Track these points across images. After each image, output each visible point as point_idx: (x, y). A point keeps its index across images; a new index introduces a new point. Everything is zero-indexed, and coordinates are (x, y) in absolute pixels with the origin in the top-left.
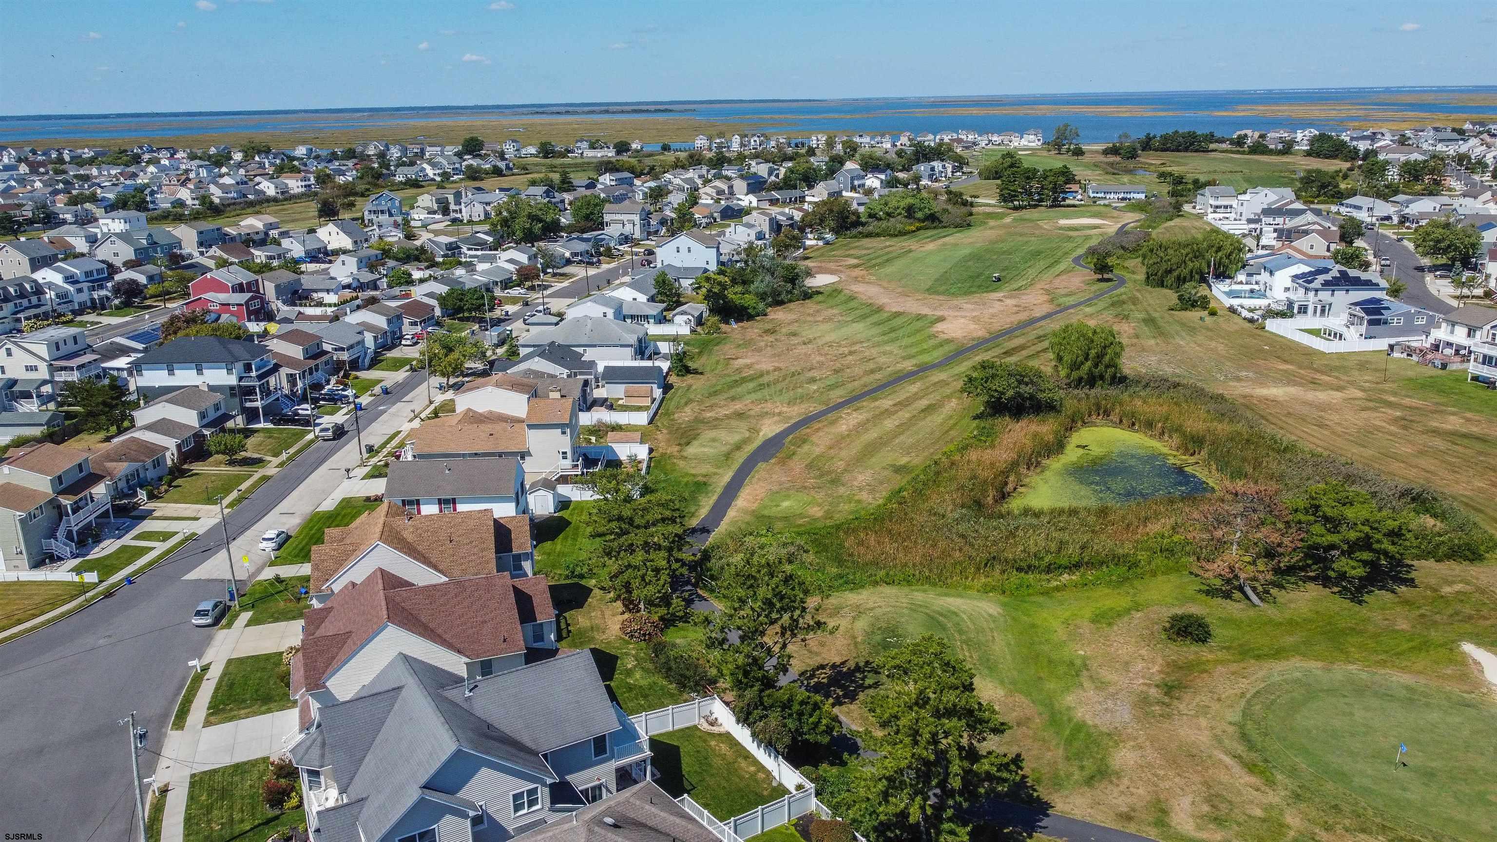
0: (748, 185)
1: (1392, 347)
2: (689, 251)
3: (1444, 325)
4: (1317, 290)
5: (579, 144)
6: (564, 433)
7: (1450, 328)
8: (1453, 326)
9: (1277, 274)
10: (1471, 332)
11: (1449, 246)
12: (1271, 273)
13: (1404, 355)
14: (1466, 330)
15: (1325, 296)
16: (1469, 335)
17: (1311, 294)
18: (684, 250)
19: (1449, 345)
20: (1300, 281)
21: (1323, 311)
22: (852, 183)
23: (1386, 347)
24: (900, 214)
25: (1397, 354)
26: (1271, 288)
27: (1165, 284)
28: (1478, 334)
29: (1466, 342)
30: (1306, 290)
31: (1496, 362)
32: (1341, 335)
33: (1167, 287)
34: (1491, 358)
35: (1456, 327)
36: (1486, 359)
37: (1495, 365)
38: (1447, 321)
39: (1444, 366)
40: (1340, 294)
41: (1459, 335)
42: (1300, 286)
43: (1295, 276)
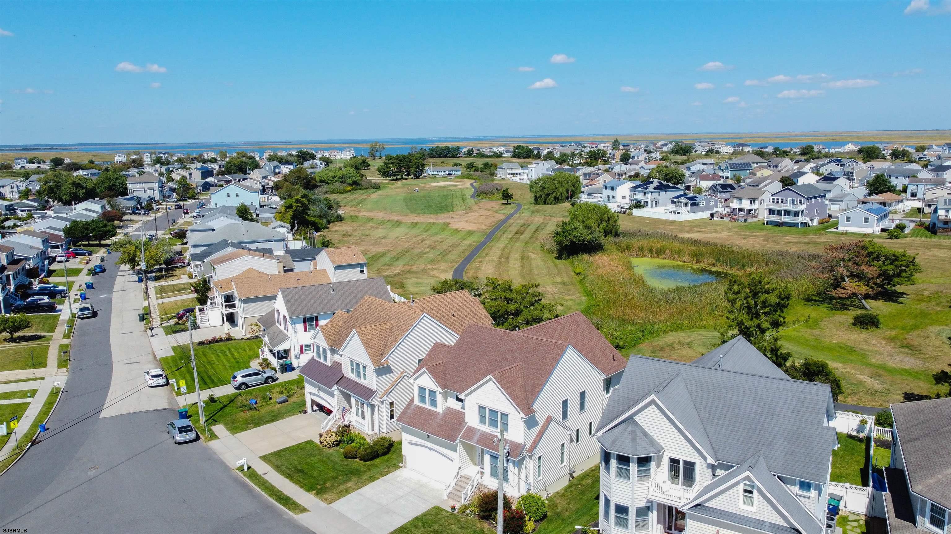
0: (202, 173)
1: (712, 215)
2: (237, 196)
3: (735, 201)
4: (652, 193)
5: (17, 161)
6: (362, 271)
7: (739, 202)
8: (741, 200)
9: (618, 189)
10: (752, 202)
11: (672, 177)
12: (613, 189)
13: (719, 219)
14: (749, 202)
15: (656, 195)
16: (751, 203)
17: (649, 196)
18: (233, 195)
19: (741, 210)
20: (640, 189)
21: (656, 204)
22: (274, 171)
23: (709, 216)
24: (336, 181)
25: (715, 219)
26: (614, 197)
27: (547, 202)
28: (756, 202)
29: (753, 207)
30: (645, 193)
31: (779, 213)
32: (678, 213)
33: (548, 204)
34: (774, 211)
35: (742, 201)
36: (771, 212)
37: (778, 214)
38: (737, 198)
39: (745, 220)
40: (662, 194)
41: (745, 205)
42: (639, 191)
43: (633, 187)
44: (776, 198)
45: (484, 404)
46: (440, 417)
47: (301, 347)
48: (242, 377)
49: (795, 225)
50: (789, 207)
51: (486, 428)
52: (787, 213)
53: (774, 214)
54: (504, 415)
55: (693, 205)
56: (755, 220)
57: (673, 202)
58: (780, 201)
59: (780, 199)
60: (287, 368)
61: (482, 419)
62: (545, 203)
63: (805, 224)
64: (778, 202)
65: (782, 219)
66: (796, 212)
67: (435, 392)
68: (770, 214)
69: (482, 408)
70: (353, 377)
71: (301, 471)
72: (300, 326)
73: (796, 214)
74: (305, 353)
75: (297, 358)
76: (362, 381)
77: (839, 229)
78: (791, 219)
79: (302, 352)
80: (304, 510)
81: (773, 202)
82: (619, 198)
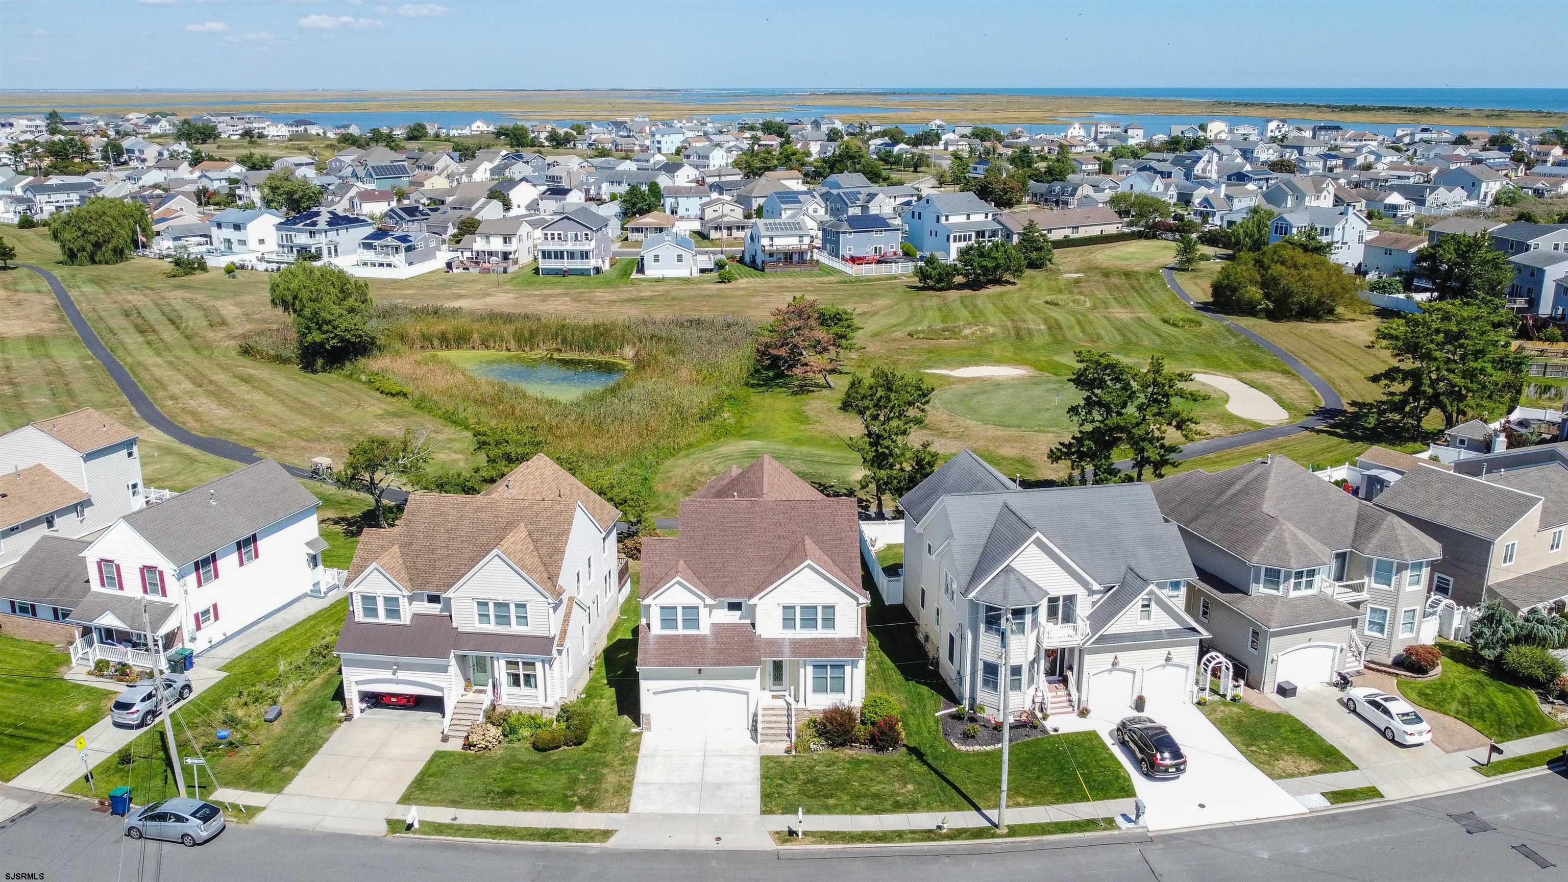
1: (448, 265)
3: (478, 239)
4: (325, 232)
6: (130, 454)
7: (484, 241)
8: (488, 238)
9: (250, 227)
10: (507, 239)
12: (240, 228)
13: (460, 270)
14: (501, 239)
15: (332, 235)
16: (505, 242)
17: (322, 237)
19: (491, 254)
20: (298, 226)
21: (336, 250)
23: (443, 266)
25: (455, 270)
26: (243, 242)
27: (97, 259)
28: (514, 240)
29: (508, 248)
30: (312, 234)
31: (559, 255)
32: (389, 265)
33: (100, 262)
34: (549, 253)
35: (491, 239)
36: (546, 255)
37: (556, 257)
38: (481, 234)
39: (505, 271)
40: (342, 232)
41: (497, 244)
42: (299, 231)
43: (281, 224)
44: (549, 233)
45: (789, 602)
46: (710, 639)
47: (197, 617)
48: (143, 700)
49: (583, 273)
50: (569, 246)
51: (800, 633)
52: (572, 255)
53: (550, 257)
54: (830, 609)
55: (409, 249)
56: (516, 267)
57: (368, 246)
58: (556, 237)
59: (556, 233)
60: (183, 663)
61: (788, 622)
62: (93, 261)
63: (598, 270)
64: (553, 238)
65: (566, 264)
66: (582, 252)
67: (697, 608)
68: (544, 257)
69: (788, 609)
70: (492, 627)
71: (510, 793)
72: (192, 578)
73: (585, 255)
74: (202, 626)
75: (193, 639)
76: (515, 628)
77: (647, 272)
78: (578, 264)
79: (199, 628)
80: (606, 834)
81: (546, 238)
82: (253, 244)
